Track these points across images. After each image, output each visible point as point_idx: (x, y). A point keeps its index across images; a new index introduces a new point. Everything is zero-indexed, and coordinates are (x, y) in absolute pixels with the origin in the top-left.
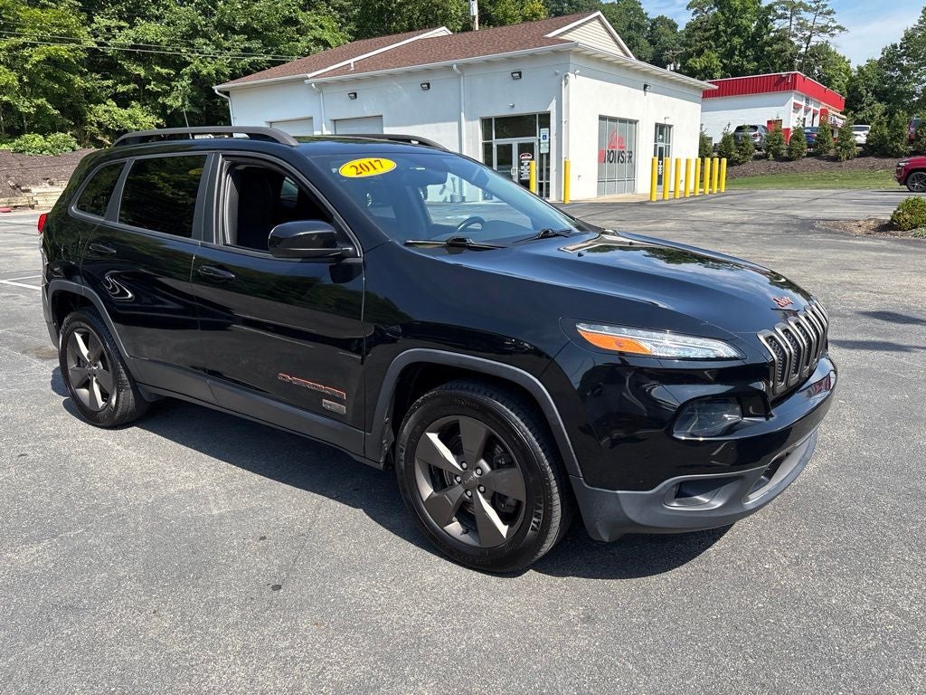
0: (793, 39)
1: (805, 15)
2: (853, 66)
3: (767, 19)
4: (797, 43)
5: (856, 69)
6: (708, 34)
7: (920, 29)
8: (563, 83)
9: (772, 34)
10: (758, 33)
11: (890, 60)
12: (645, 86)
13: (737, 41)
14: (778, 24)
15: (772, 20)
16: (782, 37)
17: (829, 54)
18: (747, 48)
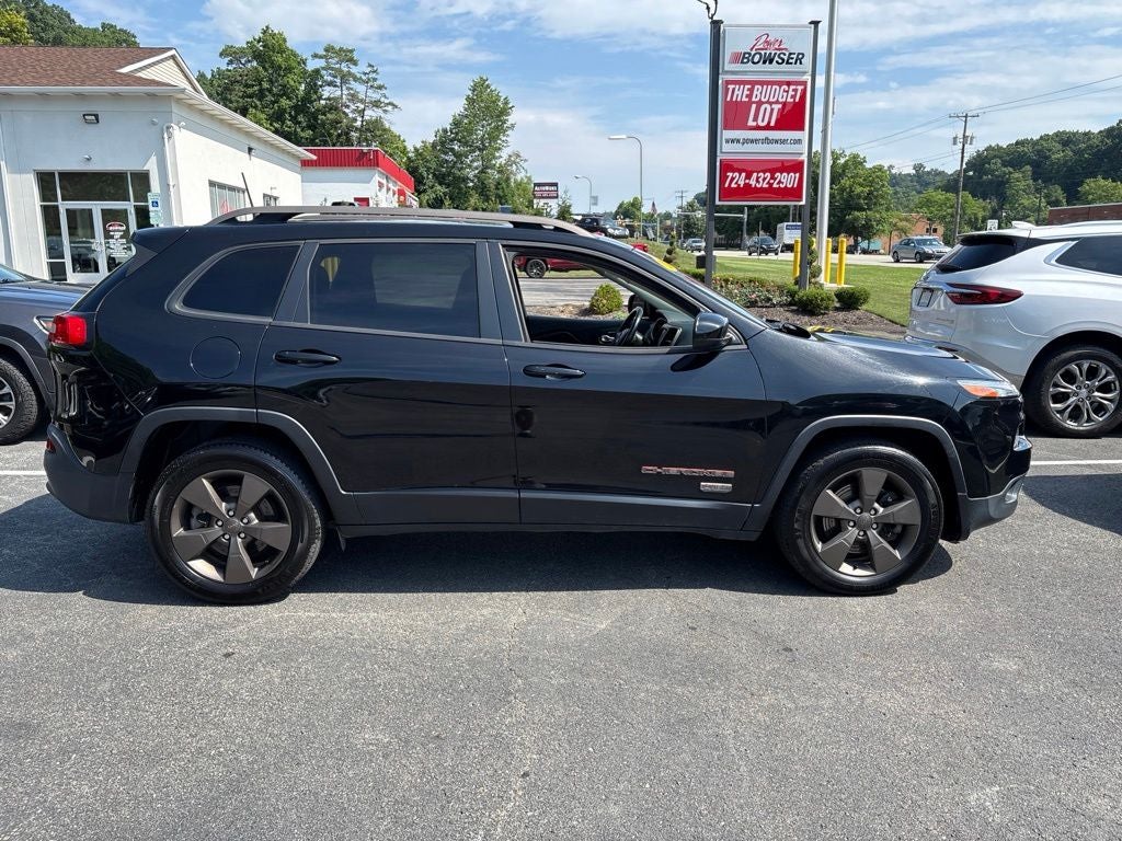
0: (347, 111)
1: (354, 85)
2: (410, 148)
3: (315, 84)
4: (351, 115)
5: (413, 150)
6: (250, 91)
7: (466, 116)
8: (165, 135)
9: (323, 102)
10: (307, 99)
11: (443, 143)
12: (250, 150)
13: (284, 102)
14: (327, 92)
15: (321, 86)
16: (333, 107)
17: (385, 130)
18: (297, 114)
